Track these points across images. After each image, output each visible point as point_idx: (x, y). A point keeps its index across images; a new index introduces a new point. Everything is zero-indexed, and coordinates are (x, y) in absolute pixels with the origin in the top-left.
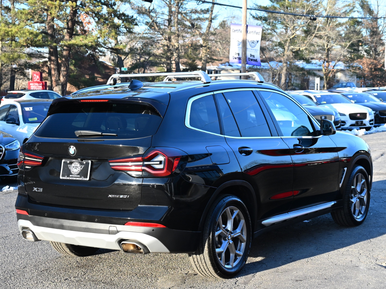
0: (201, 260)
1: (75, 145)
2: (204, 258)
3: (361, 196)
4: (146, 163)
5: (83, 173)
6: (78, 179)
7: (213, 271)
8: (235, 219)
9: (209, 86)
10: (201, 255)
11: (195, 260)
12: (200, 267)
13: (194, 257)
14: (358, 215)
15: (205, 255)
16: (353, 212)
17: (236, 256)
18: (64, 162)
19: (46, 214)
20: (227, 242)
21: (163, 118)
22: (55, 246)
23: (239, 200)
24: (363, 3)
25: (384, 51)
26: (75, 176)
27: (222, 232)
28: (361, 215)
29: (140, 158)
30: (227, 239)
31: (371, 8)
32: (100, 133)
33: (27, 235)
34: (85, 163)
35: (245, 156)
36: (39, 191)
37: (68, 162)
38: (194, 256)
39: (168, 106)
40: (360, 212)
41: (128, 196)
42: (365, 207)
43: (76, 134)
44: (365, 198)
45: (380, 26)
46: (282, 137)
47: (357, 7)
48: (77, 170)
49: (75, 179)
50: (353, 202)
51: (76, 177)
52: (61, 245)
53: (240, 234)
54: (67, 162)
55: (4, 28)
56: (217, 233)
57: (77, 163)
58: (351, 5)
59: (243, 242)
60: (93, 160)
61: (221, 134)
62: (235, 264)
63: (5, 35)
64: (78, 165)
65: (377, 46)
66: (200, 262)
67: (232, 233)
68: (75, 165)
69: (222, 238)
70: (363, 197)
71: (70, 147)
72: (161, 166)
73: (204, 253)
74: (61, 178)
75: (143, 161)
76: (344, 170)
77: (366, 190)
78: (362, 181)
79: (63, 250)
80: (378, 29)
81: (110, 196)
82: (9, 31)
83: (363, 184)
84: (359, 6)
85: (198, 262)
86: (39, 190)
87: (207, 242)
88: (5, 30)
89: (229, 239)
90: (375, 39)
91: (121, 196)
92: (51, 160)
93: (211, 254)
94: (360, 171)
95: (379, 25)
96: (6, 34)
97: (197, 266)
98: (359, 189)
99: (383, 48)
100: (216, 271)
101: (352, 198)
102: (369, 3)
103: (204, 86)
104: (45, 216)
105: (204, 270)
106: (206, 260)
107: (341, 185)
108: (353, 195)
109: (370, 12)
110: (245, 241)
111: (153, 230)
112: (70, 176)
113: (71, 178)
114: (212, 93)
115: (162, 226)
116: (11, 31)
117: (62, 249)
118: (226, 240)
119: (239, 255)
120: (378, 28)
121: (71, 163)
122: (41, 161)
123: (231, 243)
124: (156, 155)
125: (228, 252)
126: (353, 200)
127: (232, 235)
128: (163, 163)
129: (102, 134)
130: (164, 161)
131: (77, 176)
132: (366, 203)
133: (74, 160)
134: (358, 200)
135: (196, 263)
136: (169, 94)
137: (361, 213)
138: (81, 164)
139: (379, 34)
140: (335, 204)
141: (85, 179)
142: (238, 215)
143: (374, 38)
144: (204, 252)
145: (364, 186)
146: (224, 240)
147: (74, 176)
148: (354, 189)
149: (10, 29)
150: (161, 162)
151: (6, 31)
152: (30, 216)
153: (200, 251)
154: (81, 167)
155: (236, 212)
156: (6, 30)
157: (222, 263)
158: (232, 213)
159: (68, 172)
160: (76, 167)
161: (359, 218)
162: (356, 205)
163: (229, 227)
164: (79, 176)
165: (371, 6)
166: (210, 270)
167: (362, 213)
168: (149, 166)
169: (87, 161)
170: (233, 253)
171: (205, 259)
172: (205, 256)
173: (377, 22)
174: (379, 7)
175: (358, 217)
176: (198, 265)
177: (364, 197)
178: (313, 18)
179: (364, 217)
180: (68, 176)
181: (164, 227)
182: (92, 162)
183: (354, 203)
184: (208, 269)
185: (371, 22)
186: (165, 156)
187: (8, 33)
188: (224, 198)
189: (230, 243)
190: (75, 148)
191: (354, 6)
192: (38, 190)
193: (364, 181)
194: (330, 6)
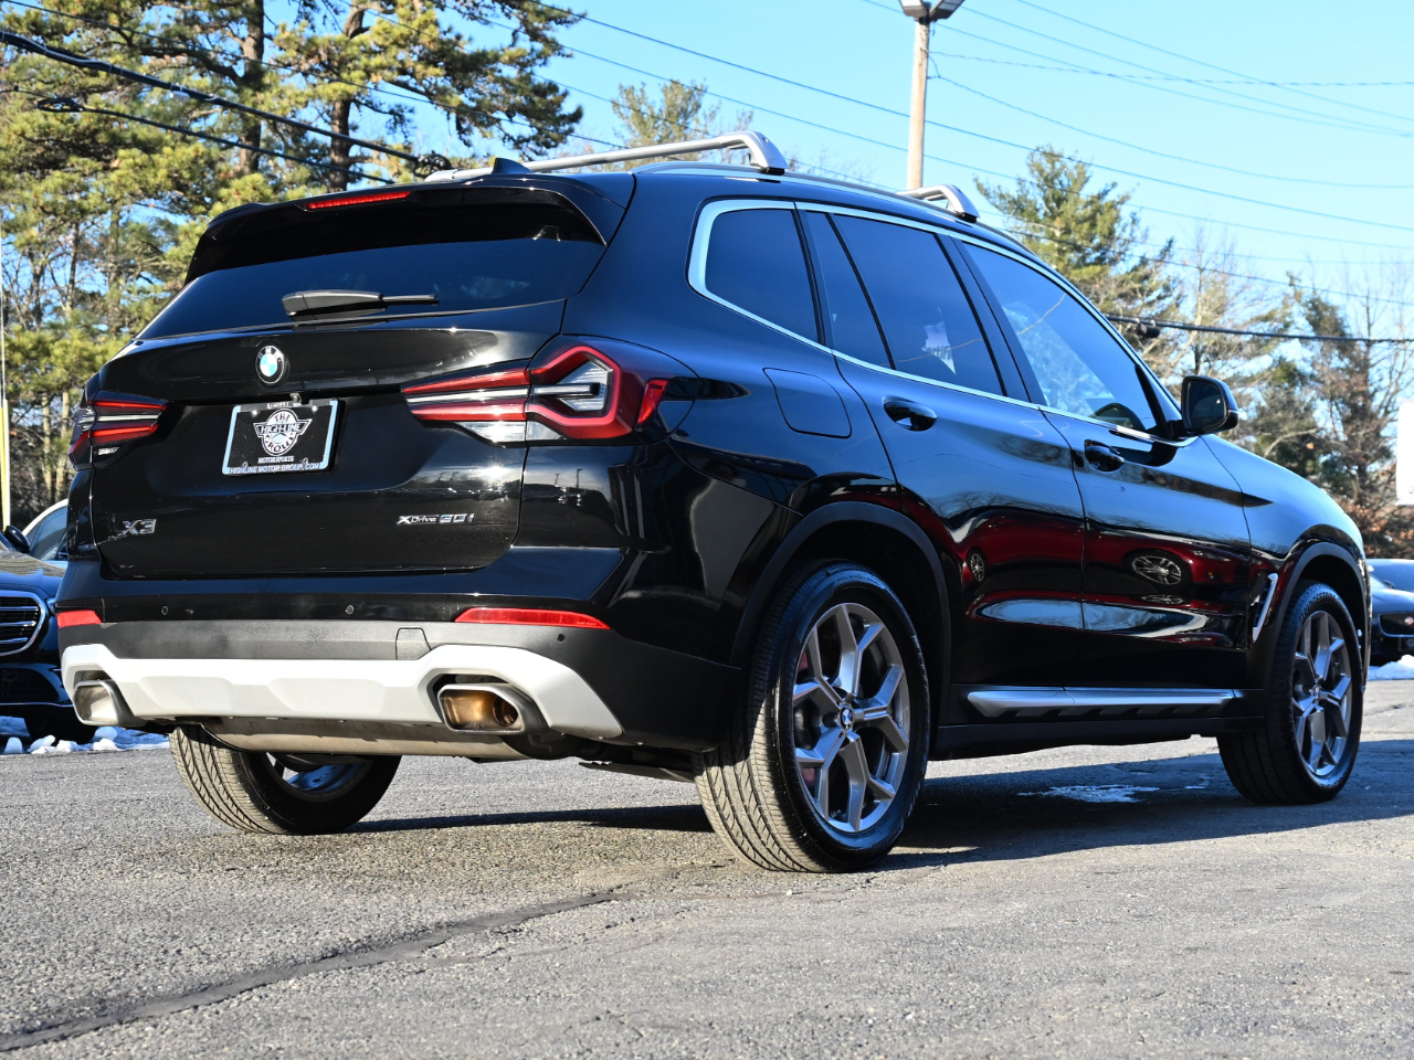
0: (739, 785)
1: (282, 343)
2: (750, 776)
3: (1330, 697)
4: (540, 391)
5: (306, 447)
6: (287, 468)
7: (785, 829)
8: (867, 655)
9: (778, 182)
10: (739, 765)
11: (718, 786)
12: (736, 817)
13: (713, 776)
14: (1321, 765)
15: (753, 762)
16: (1300, 747)
17: (871, 796)
18: (238, 414)
19: (165, 610)
20: (837, 732)
21: (609, 244)
22: (198, 785)
23: (882, 586)
24: (1319, 313)
25: (1391, 473)
26: (279, 459)
27: (817, 691)
28: (1328, 769)
29: (519, 374)
30: (837, 721)
31: (1347, 331)
32: (375, 297)
33: (93, 706)
34: (315, 409)
35: (912, 429)
36: (142, 531)
37: (255, 413)
38: (714, 770)
39: (627, 209)
40: (1325, 758)
41: (472, 516)
42: (1345, 739)
43: (287, 307)
44: (1345, 710)
45: (1376, 391)
46: (1043, 408)
47: (1299, 325)
48: (287, 439)
49: (276, 469)
50: (1301, 712)
51: (281, 463)
52: (221, 782)
53: (884, 714)
54: (249, 413)
55: (77, 343)
56: (799, 691)
57: (287, 414)
58: (1278, 316)
59: (897, 751)
60: (346, 399)
61: (820, 342)
62: (864, 824)
63: (80, 366)
64: (292, 420)
65: (1366, 457)
66: (735, 796)
67: (855, 706)
68: (280, 423)
69: (818, 715)
70: (1336, 703)
71: (264, 352)
72: (597, 404)
73: (752, 757)
74: (226, 470)
75: (532, 381)
76: (1269, 581)
77: (1346, 680)
78: (1331, 642)
79: (230, 803)
80: (1372, 401)
81: (404, 519)
82: (98, 354)
83: (1337, 654)
84: (1307, 323)
85: (728, 795)
86: (143, 527)
87: (762, 711)
88: (83, 349)
89: (844, 726)
90: (1361, 433)
91: (446, 519)
92: (192, 416)
93: (777, 759)
94: (1326, 604)
95: (1371, 389)
96: (86, 364)
97: (725, 813)
98: (1320, 669)
99: (1387, 466)
100: (795, 833)
101: (1298, 698)
102: (1340, 314)
103: (761, 180)
104: (160, 618)
105: (748, 829)
106: (757, 783)
107: (1256, 631)
108: (1300, 688)
109: (1344, 343)
110: (904, 748)
111: (561, 637)
112: (261, 460)
113: (262, 470)
114: (789, 205)
115: (592, 623)
116: (104, 353)
117: (224, 796)
118: (835, 725)
119: (884, 795)
120: (1369, 397)
121: (264, 416)
122: (156, 417)
123: (852, 740)
124: (578, 363)
125: (839, 772)
126: (1305, 706)
127: (858, 712)
128: (603, 390)
129: (381, 297)
130: (609, 386)
131: (286, 459)
132: (1346, 725)
133: (276, 405)
134: (1319, 709)
135: (722, 799)
136: (633, 175)
137: (1332, 762)
138: (302, 414)
139: (1373, 416)
140: (1235, 699)
141: (315, 466)
142: (878, 642)
143: (1357, 429)
144: (752, 751)
145: (1342, 662)
146: (826, 724)
147: (273, 460)
148: (1303, 662)
149: (99, 348)
150: (595, 389)
151: (85, 354)
152: (105, 625)
153: (735, 751)
154: (301, 426)
155: (875, 629)
156: (87, 350)
157: (819, 806)
158: (859, 632)
159: (251, 448)
160: (282, 429)
161: (1322, 776)
162: (1313, 726)
163: (847, 678)
164: (292, 458)
165: (1345, 323)
166: (773, 827)
167: (1336, 758)
168: (551, 402)
169: (322, 402)
170: (859, 777)
171: (756, 778)
172: (754, 768)
173: (1367, 376)
174: (1372, 329)
175: (1319, 772)
176: (728, 809)
177: (1340, 702)
178: (1148, 330)
179: (1340, 775)
180: (253, 463)
181: (604, 626)
182: (341, 406)
183: (1305, 715)
184: (765, 820)
185: (1347, 377)
186: (610, 367)
187: (91, 358)
188: (829, 565)
189: (847, 741)
190: (279, 354)
191: (1288, 319)
192: (139, 527)
193: (1339, 643)
194: (1204, 312)
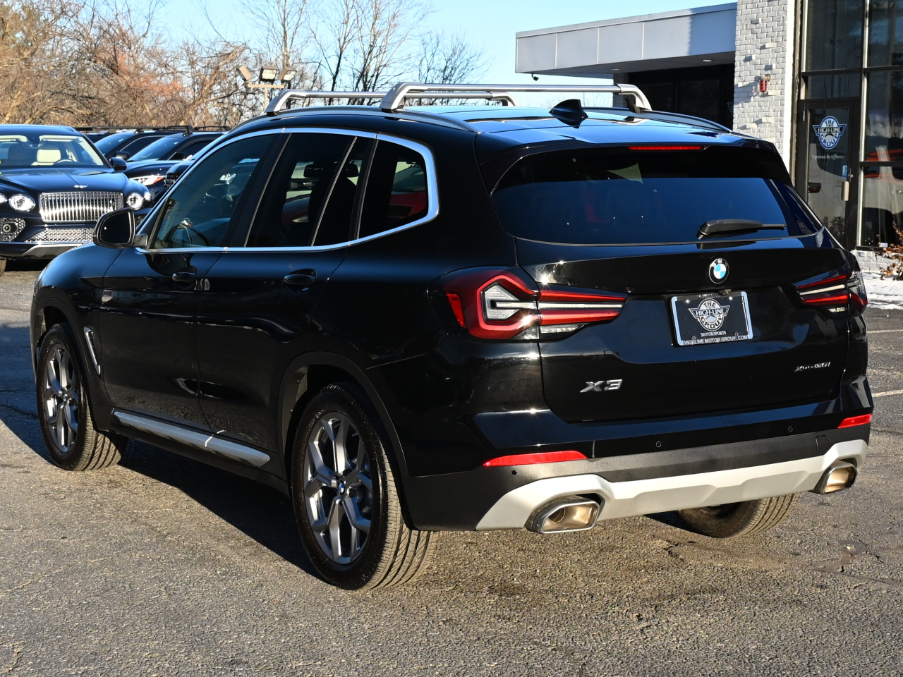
5: (733, 322)
6: (725, 339)
18: (676, 303)
26: (716, 333)
34: (731, 299)
37: (688, 302)
48: (717, 319)
49: (717, 340)
51: (718, 336)
57: (711, 302)
64: (717, 306)
68: (708, 308)
71: (715, 263)
74: (681, 343)
112: (703, 335)
113: (707, 341)
121: (695, 304)
131: (721, 333)
138: (722, 302)
141: (745, 337)
147: (712, 334)
154: (725, 310)
159: (693, 328)
160: (712, 313)
164: (725, 332)
169: (735, 293)
180: (699, 337)
182: (749, 294)
